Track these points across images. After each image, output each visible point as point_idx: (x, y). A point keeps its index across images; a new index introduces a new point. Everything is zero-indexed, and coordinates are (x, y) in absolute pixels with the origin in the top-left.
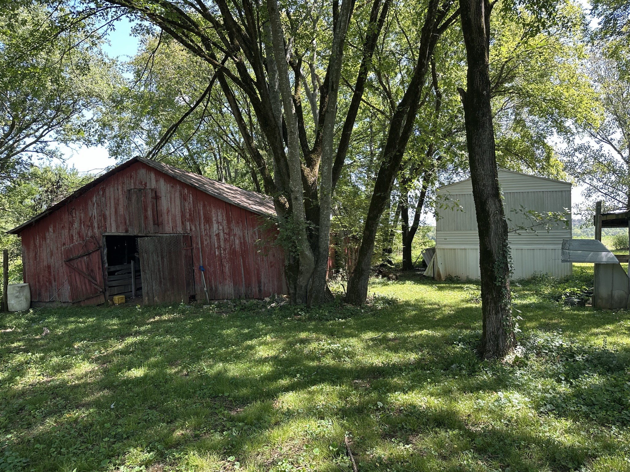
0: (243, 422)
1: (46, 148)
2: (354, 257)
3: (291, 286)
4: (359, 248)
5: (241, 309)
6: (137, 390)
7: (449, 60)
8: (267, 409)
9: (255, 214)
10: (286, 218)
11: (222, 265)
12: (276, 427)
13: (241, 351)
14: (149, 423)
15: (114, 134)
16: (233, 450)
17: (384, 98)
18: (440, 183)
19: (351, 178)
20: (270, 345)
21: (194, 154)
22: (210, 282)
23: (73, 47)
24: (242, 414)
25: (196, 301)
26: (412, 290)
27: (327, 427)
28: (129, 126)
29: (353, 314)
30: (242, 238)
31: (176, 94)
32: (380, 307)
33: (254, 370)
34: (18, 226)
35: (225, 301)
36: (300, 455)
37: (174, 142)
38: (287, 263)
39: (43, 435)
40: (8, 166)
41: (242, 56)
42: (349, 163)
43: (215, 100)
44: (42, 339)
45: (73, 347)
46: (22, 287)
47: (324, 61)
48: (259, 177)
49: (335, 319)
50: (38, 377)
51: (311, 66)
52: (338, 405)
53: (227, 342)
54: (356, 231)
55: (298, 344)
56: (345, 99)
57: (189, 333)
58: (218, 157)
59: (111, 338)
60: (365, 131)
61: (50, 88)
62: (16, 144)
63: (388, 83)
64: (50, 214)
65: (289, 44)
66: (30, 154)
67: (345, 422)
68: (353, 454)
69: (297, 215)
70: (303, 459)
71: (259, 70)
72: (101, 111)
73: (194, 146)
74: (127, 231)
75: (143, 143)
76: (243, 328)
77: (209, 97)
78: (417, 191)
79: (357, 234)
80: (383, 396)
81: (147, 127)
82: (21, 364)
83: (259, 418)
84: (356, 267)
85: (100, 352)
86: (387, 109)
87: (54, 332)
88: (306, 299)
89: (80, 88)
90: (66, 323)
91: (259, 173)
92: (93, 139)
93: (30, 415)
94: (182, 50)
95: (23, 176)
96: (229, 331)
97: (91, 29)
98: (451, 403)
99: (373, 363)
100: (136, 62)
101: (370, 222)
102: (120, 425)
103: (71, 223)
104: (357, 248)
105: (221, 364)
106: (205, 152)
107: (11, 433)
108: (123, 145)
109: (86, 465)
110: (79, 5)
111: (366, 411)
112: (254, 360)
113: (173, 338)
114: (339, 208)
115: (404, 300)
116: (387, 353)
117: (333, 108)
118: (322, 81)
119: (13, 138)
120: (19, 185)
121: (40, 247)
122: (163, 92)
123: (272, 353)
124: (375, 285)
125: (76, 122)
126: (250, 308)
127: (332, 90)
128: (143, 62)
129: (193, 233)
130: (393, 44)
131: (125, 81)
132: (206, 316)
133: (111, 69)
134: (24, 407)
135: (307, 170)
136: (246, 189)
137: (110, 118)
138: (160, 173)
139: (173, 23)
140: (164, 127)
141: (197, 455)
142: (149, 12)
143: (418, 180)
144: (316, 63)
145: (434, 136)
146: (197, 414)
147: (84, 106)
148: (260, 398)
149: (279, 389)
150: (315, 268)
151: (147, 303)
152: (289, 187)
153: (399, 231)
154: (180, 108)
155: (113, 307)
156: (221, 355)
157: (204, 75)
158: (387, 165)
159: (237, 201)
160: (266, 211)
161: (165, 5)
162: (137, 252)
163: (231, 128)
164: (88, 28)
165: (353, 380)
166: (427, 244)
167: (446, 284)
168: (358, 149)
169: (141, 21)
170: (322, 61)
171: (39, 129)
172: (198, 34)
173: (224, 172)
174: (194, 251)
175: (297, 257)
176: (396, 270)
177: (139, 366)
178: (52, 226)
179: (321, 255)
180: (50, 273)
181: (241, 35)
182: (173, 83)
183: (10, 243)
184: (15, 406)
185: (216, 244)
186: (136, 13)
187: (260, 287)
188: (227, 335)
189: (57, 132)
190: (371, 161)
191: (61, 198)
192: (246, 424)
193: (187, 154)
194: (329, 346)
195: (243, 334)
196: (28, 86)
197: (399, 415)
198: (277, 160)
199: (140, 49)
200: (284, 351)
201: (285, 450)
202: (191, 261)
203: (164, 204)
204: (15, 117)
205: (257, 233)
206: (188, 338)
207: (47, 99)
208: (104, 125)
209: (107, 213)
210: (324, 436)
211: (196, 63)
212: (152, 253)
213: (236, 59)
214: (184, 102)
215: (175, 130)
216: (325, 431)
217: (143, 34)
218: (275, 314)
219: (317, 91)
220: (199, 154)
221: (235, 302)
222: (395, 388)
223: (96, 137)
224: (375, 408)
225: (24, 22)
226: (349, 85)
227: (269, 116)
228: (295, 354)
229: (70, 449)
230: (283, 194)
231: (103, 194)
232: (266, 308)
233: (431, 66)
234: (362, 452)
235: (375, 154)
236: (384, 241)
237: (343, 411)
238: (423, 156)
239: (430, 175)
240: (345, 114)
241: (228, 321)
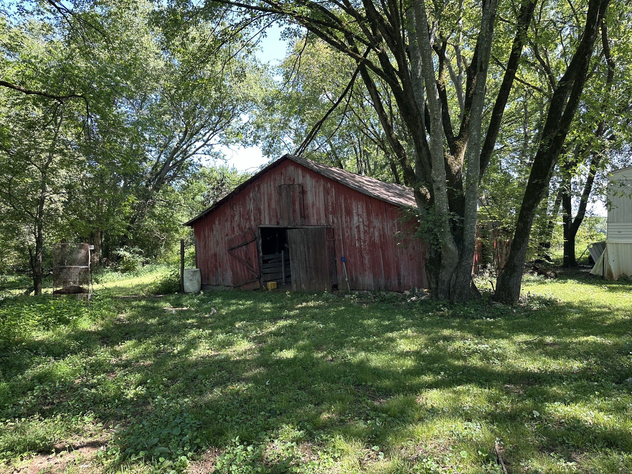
0: (386, 413)
1: (212, 150)
2: (504, 252)
3: (432, 280)
4: (511, 241)
5: (381, 301)
6: (288, 370)
7: (624, 22)
8: (411, 404)
9: (394, 206)
10: (427, 209)
11: (362, 256)
12: (420, 423)
13: (382, 342)
14: (299, 403)
15: (266, 134)
16: (377, 440)
17: (541, 74)
18: (613, 167)
19: (501, 164)
20: (411, 339)
21: (336, 149)
22: (351, 272)
23: (232, 57)
24: (385, 406)
25: (338, 290)
26: (576, 290)
27: (475, 430)
28: (279, 126)
29: (503, 314)
30: (381, 230)
31: (320, 92)
32: (535, 308)
33: (396, 362)
34: (191, 219)
35: (365, 291)
36: (445, 455)
37: (318, 139)
38: (427, 256)
39: (212, 402)
40: (183, 167)
41: (384, 46)
42: (499, 148)
43: (357, 94)
44: (210, 317)
45: (235, 326)
46: (195, 271)
47: (471, 41)
48: (398, 168)
49: (482, 318)
50: (208, 351)
51: (456, 47)
52: (486, 408)
53: (369, 332)
54: (507, 223)
55: (441, 341)
56: (495, 79)
57: (332, 320)
58: (358, 150)
59: (265, 320)
60: (518, 112)
61: (214, 96)
62: (189, 148)
63: (546, 56)
64: (216, 208)
65: (433, 27)
66: (199, 156)
67: (495, 427)
68: (505, 463)
69: (439, 207)
70: (449, 459)
71: (402, 58)
72: (256, 114)
73: (337, 141)
74: (278, 224)
75: (291, 141)
76: (383, 320)
77: (351, 92)
78: (583, 177)
79: (509, 226)
80: (540, 405)
81: (294, 127)
82: (195, 338)
83: (402, 412)
84: (507, 263)
85: (256, 332)
86: (546, 85)
87: (220, 312)
88: (449, 294)
89: (238, 94)
90: (229, 305)
91: (398, 164)
92: (249, 140)
93: (202, 383)
94: (327, 48)
95: (194, 176)
96: (370, 322)
97: (247, 38)
98: (625, 421)
99: (527, 369)
100: (285, 64)
101: (525, 212)
102: (274, 401)
103: (233, 217)
104: (509, 242)
105: (363, 354)
106: (346, 147)
107: (187, 397)
108: (274, 145)
109: (246, 434)
110: (236, 17)
111: (519, 419)
112: (396, 353)
113: (319, 324)
114: (486, 198)
115: (566, 301)
116: (544, 358)
117: (482, 90)
118: (469, 62)
119: (186, 143)
120: (192, 184)
121: (208, 237)
122: (309, 91)
123: (414, 348)
124: (530, 283)
125: (235, 126)
126: (390, 301)
127: (481, 71)
128: (291, 64)
129: (335, 225)
130: (553, 12)
131: (275, 84)
132: (348, 305)
133: (263, 74)
134: (197, 376)
135: (451, 158)
136: (385, 181)
137: (263, 120)
138: (307, 169)
139: (318, 22)
140: (310, 125)
141: (342, 439)
142: (296, 15)
143: (585, 164)
144: (462, 44)
145: (606, 112)
146: (341, 400)
147: (242, 111)
148: (403, 392)
149: (423, 384)
150: (459, 263)
151: (295, 290)
152: (430, 177)
153: (560, 222)
154: (324, 105)
155: (266, 292)
156: (363, 344)
157: (346, 70)
158: (546, 148)
159: (376, 193)
160: (406, 202)
161: (311, 5)
162: (287, 243)
163: (372, 121)
164: (244, 37)
165: (504, 384)
166: (595, 237)
167: (619, 284)
168: (509, 132)
169: (289, 24)
170: (469, 41)
171: (206, 134)
172: (342, 30)
173: (364, 165)
174: (336, 242)
175: (439, 250)
176: (555, 267)
177: (289, 348)
178: (217, 219)
179: (466, 249)
180: (216, 260)
181: (384, 24)
182: (318, 82)
183: (185, 233)
184: (190, 375)
185: (356, 236)
186: (286, 18)
187: (399, 279)
188: (368, 325)
189: (221, 135)
190: (525, 144)
191: (225, 194)
192: (390, 416)
193: (330, 149)
194: (475, 346)
195: (383, 325)
196: (197, 96)
197: (559, 428)
198: (419, 150)
199: (288, 51)
200: (426, 347)
201: (429, 447)
202: (333, 252)
203: (310, 198)
204: (188, 124)
205: (396, 224)
206: (332, 325)
207: (212, 106)
208: (258, 127)
209: (262, 207)
210: (471, 439)
211: (339, 59)
212: (300, 244)
213: (378, 50)
214: (327, 99)
215: (319, 127)
216: (472, 434)
217: (291, 37)
218: (416, 308)
219: (463, 73)
220: (340, 149)
221: (374, 294)
222: (555, 398)
223: (252, 139)
224: (530, 417)
225: (194, 40)
226: (499, 64)
227: (410, 105)
228: (438, 351)
229: (234, 418)
230: (423, 185)
231: (258, 190)
232: (406, 301)
233: (601, 32)
234: (516, 462)
235: (530, 136)
236: (540, 234)
237: (492, 415)
238: (591, 135)
239: (600, 157)
240: (494, 95)
241: (368, 312)
